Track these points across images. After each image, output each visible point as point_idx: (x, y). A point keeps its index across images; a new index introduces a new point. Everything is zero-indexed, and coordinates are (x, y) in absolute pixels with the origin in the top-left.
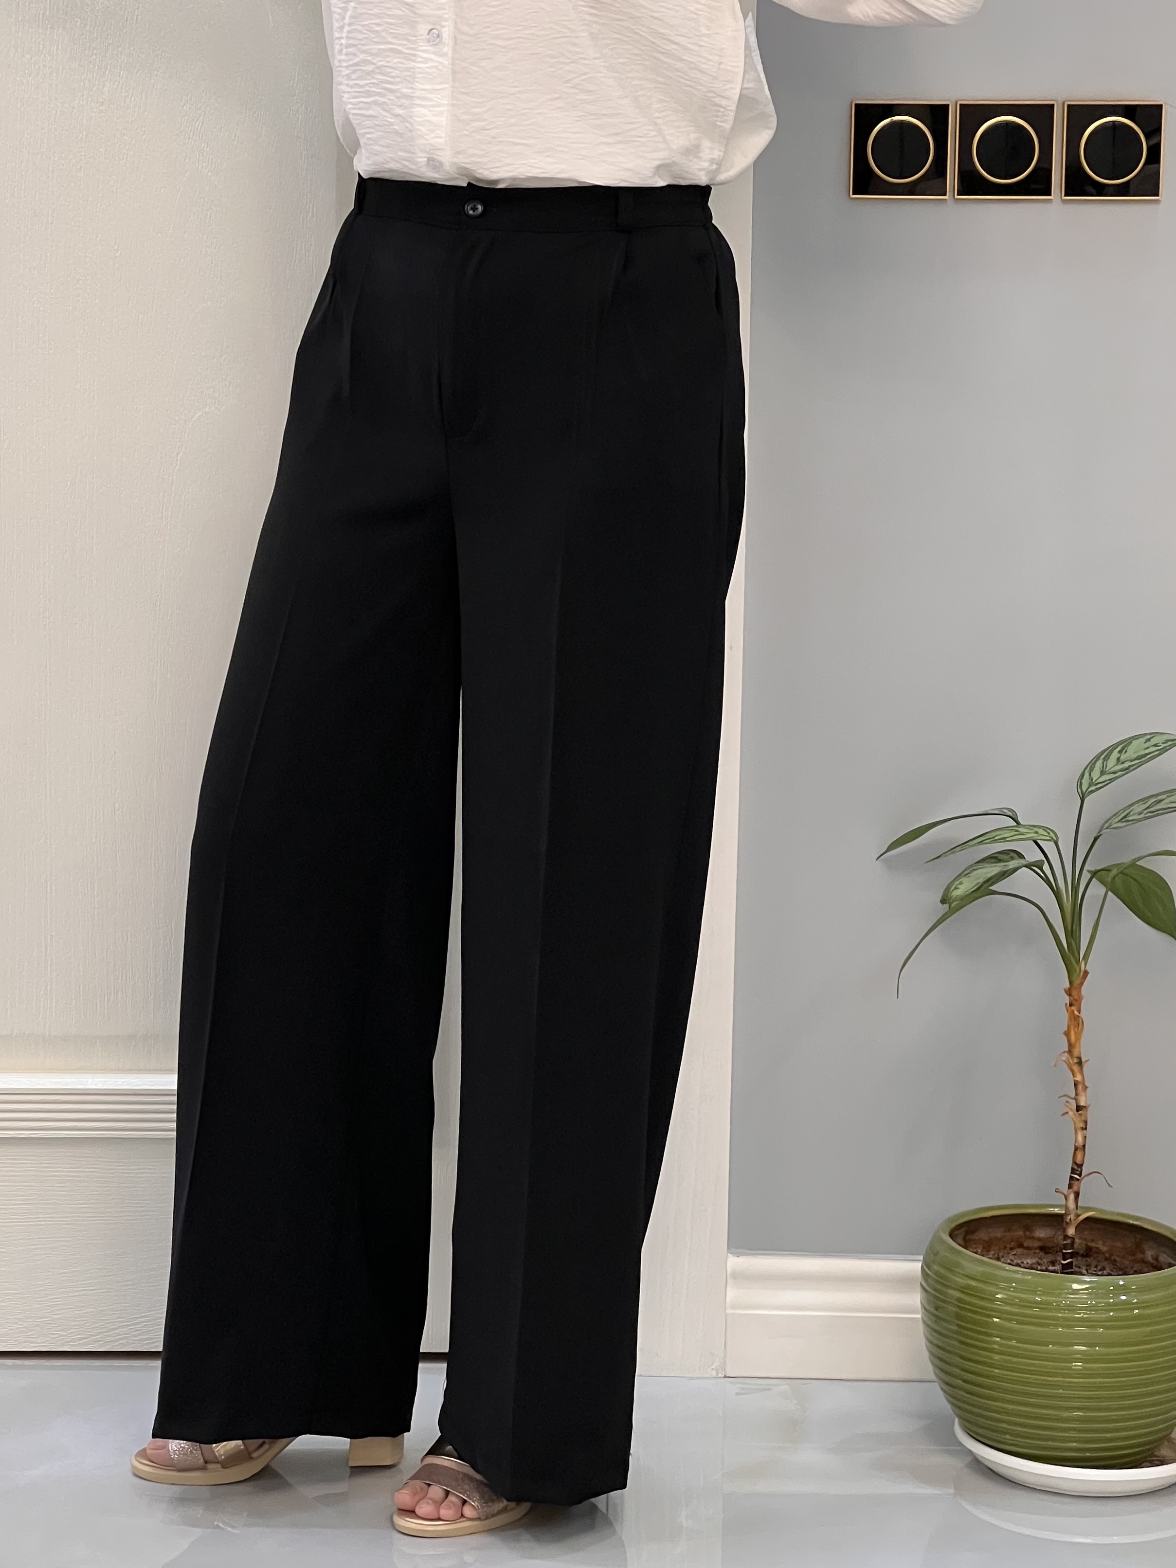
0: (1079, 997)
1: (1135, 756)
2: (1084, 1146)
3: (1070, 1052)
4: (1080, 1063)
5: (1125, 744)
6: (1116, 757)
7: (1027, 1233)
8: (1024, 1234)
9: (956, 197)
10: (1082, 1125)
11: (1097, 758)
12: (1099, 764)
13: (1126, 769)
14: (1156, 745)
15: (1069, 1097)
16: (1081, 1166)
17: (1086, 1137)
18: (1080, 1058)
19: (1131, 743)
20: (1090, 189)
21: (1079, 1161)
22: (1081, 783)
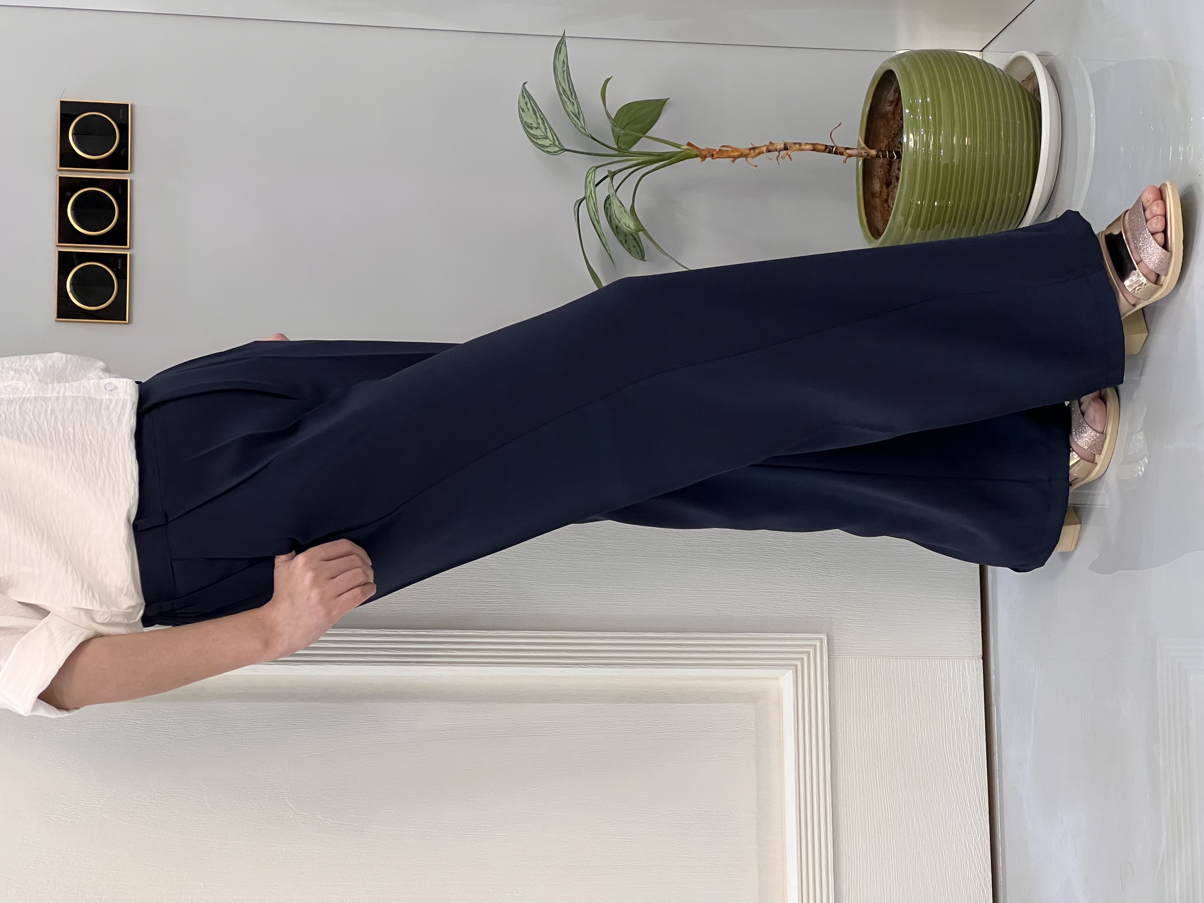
0: (707, 149)
1: (534, 116)
2: (812, 144)
3: (746, 156)
4: (754, 149)
5: (527, 126)
6: (536, 130)
7: (878, 195)
8: (878, 198)
9: (128, 246)
10: (798, 146)
11: (536, 144)
12: (539, 142)
13: (543, 121)
14: (526, 104)
15: (778, 156)
16: (826, 146)
17: (806, 143)
18: (750, 149)
19: (525, 122)
20: (122, 152)
21: (824, 148)
22: (554, 152)
